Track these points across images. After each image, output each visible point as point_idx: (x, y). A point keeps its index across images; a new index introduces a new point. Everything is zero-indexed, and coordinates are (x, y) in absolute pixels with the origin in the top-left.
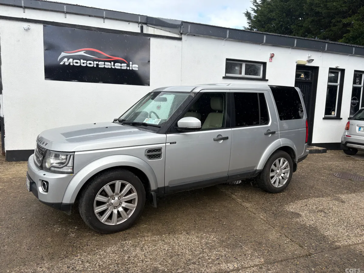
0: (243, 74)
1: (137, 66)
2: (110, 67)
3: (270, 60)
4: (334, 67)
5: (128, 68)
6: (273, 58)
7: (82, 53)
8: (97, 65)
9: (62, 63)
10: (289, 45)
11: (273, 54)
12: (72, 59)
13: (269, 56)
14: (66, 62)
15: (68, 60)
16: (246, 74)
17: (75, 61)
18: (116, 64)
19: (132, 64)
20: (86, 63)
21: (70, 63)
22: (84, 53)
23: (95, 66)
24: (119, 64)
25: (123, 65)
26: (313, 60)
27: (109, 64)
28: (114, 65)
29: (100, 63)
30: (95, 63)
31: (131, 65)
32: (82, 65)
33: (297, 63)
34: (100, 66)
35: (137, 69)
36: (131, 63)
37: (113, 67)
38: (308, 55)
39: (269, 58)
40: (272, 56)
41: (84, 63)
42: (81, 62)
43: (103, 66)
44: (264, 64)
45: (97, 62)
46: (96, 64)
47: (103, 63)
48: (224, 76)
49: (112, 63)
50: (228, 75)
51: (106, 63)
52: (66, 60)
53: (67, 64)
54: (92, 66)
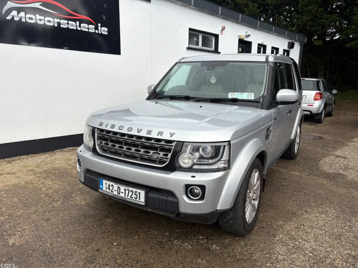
0: (200, 46)
1: (106, 29)
2: (75, 28)
3: (221, 33)
4: (260, 43)
5: (97, 31)
6: (223, 31)
7: (37, 5)
8: (59, 24)
9: (9, 18)
10: (236, 20)
11: (224, 27)
12: (24, 13)
13: (220, 29)
14: (16, 16)
15: (18, 14)
16: (202, 46)
17: (28, 16)
18: (82, 25)
19: (101, 27)
20: (44, 19)
21: (21, 19)
22: (40, 5)
23: (56, 25)
24: (86, 25)
25: (90, 26)
26: (250, 35)
27: (74, 23)
28: (80, 26)
29: (62, 21)
30: (56, 20)
31: (99, 28)
32: (39, 22)
33: (239, 37)
34: (62, 26)
35: (107, 33)
36: (99, 25)
37: (79, 29)
38: (246, 30)
39: (220, 31)
40: (223, 29)
41: (40, 20)
42: (37, 18)
43: (66, 26)
44: (217, 36)
45: (59, 20)
46: (57, 22)
47: (66, 22)
48: (188, 46)
49: (78, 23)
50: (191, 46)
51: (70, 22)
52: (14, 13)
53: (16, 19)
54: (51, 24)
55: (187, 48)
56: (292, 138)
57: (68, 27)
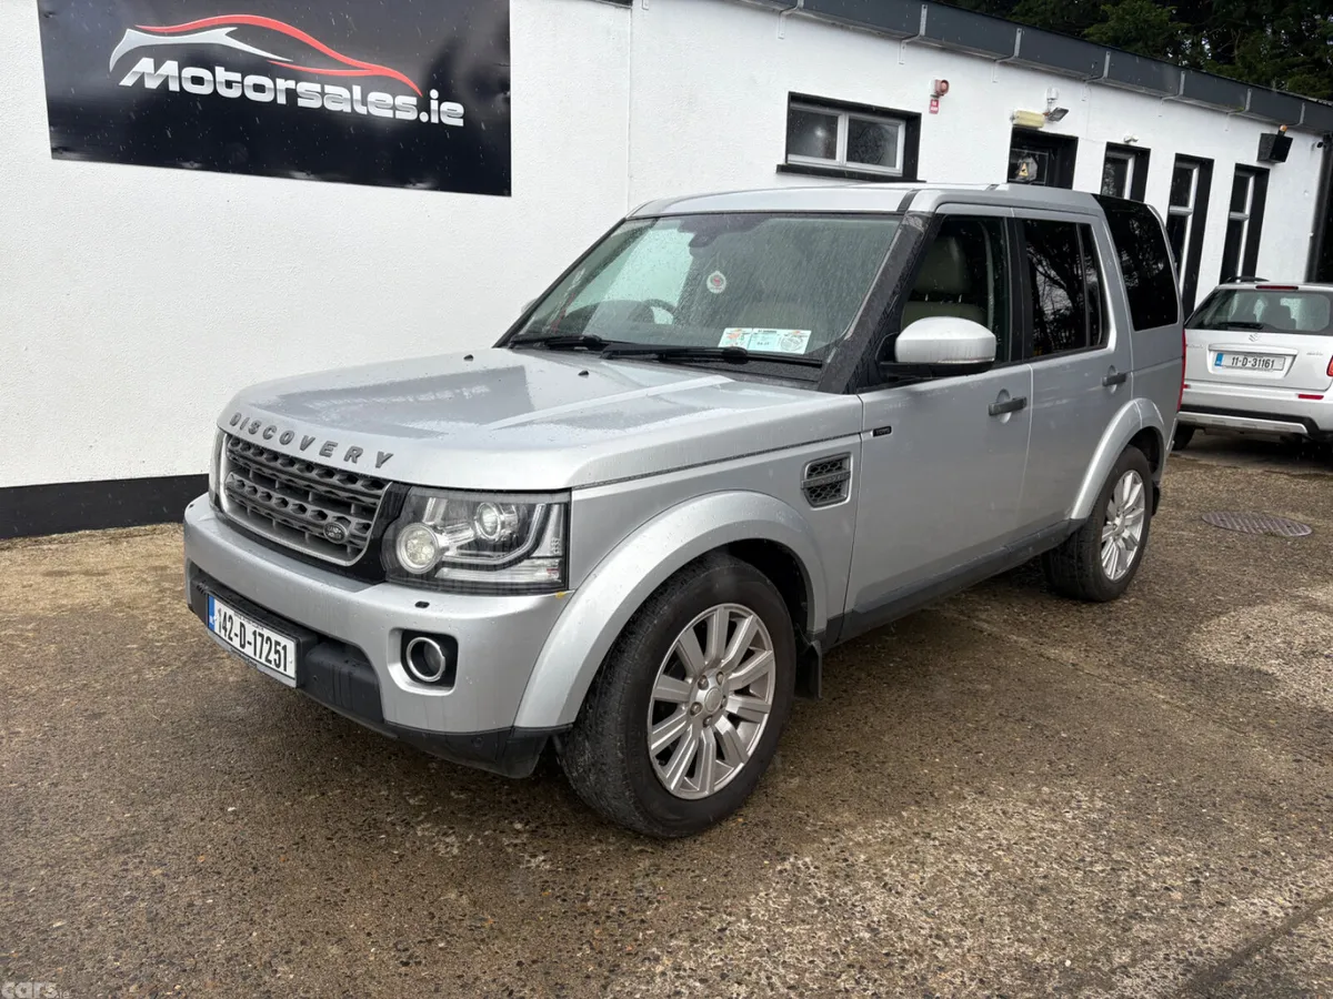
0: (840, 160)
1: (459, 108)
2: (348, 109)
3: (932, 105)
4: (1120, 141)
5: (424, 117)
6: (941, 99)
7: (219, 37)
8: (292, 95)
9: (128, 81)
10: (999, 54)
11: (945, 82)
12: (175, 63)
13: (930, 90)
14: (149, 74)
15: (157, 66)
16: (850, 158)
17: (189, 72)
18: (373, 96)
19: (441, 100)
20: (242, 83)
21: (165, 83)
22: (229, 34)
23: (282, 100)
24: (388, 98)
25: (401, 100)
26: (1065, 111)
27: (345, 93)
28: (364, 102)
29: (302, 87)
30: (282, 84)
31: (434, 105)
32: (224, 92)
33: (1015, 122)
34: (302, 103)
35: (460, 123)
36: (434, 94)
37: (361, 110)
38: (1050, 91)
39: (930, 98)
40: (941, 90)
41: (229, 84)
42: (217, 80)
43: (315, 104)
44: (912, 121)
45: (291, 84)
46: (287, 90)
47: (317, 87)
48: (782, 162)
49: (357, 90)
50: (796, 160)
51: (328, 89)
52: (145, 65)
53: (152, 84)
54: (266, 97)
55: (778, 166)
56: (1074, 516)
57: (323, 105)
